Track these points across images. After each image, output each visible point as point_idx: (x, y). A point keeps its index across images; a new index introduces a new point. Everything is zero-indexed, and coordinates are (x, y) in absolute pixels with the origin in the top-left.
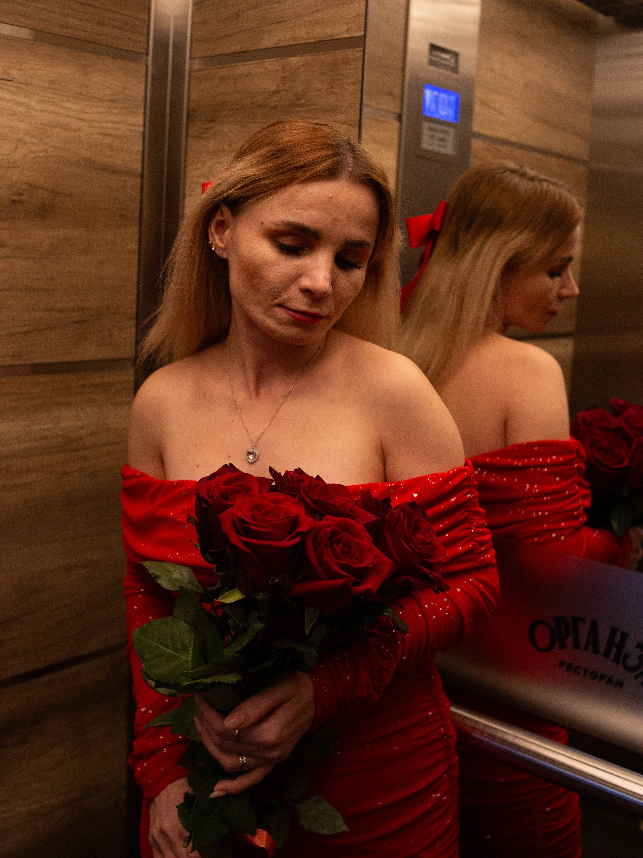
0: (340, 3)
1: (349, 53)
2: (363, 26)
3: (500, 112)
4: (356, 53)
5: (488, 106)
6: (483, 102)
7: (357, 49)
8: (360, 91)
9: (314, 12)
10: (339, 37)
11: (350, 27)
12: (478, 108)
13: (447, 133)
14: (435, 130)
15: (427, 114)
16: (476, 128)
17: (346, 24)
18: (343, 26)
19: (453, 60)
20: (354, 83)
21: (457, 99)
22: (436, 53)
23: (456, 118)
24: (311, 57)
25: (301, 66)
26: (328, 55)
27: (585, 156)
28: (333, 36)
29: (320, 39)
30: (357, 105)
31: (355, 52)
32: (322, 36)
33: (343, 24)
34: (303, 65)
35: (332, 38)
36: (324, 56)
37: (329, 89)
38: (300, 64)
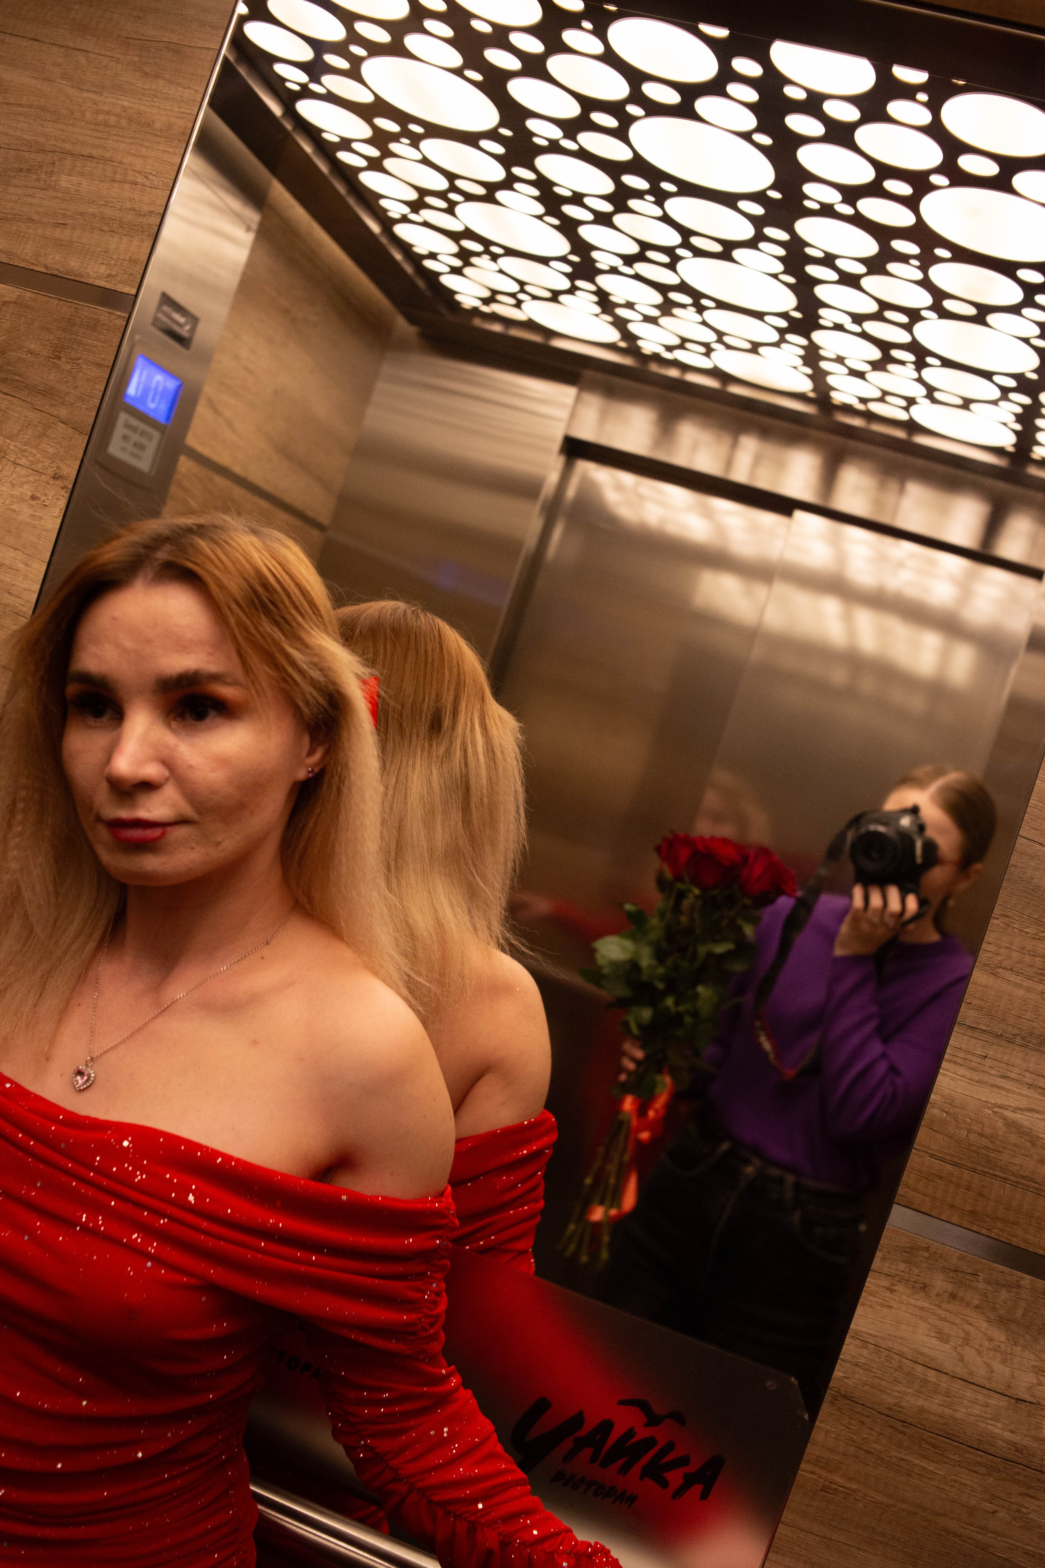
0: (105, 228)
1: (103, 313)
2: (139, 280)
3: (230, 425)
4: (115, 318)
5: (216, 411)
6: (210, 402)
7: (118, 313)
8: (106, 381)
9: (57, 225)
10: (91, 281)
11: (114, 273)
12: (202, 410)
13: (150, 438)
14: (134, 429)
15: (128, 401)
16: (191, 441)
17: (108, 265)
18: (104, 266)
19: (187, 328)
20: (98, 365)
21: (179, 387)
22: (165, 308)
23: (168, 418)
24: (32, 295)
25: (10, 302)
26: (65, 303)
27: (325, 518)
28: (80, 275)
29: (55, 272)
30: (94, 400)
31: (113, 317)
32: (62, 269)
33: (102, 264)
34: (15, 303)
35: (77, 279)
36: (56, 302)
37: (51, 358)
38: (7, 299)
